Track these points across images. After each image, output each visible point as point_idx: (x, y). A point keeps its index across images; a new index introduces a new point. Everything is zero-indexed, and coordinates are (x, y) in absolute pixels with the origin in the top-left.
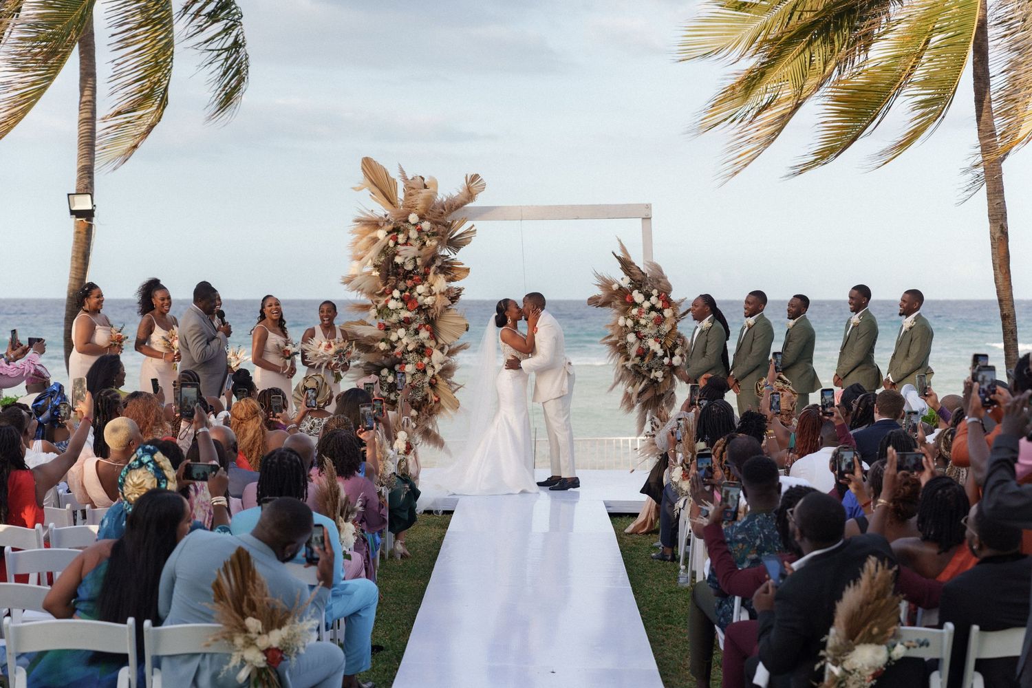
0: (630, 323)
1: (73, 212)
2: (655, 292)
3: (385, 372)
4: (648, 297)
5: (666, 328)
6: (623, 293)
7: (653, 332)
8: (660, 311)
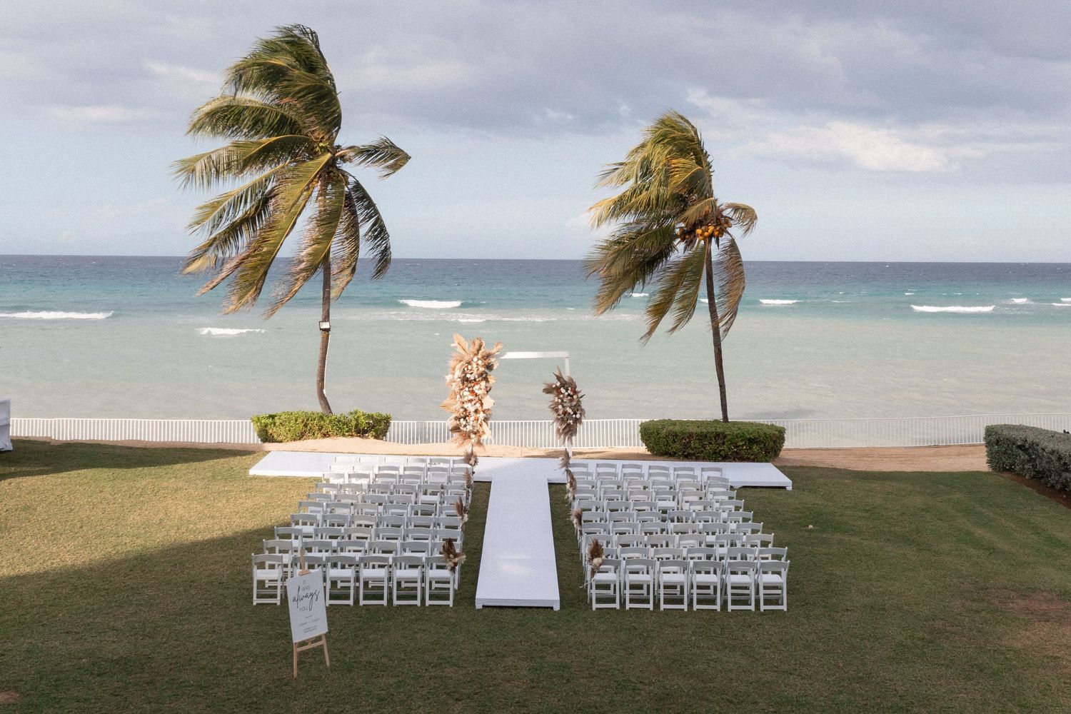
0: (560, 401)
1: (321, 329)
2: (570, 388)
3: (462, 420)
4: (567, 390)
5: (574, 403)
6: (557, 389)
7: (569, 404)
8: (572, 396)
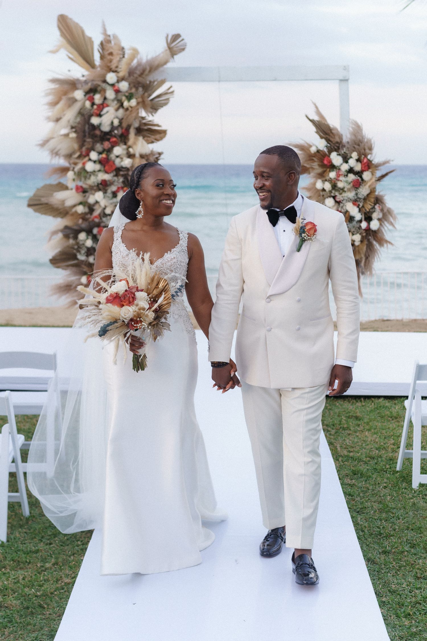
0: (328, 186)
2: (355, 155)
3: (82, 236)
4: (346, 160)
5: (364, 191)
6: (321, 156)
7: (351, 195)
8: (359, 174)
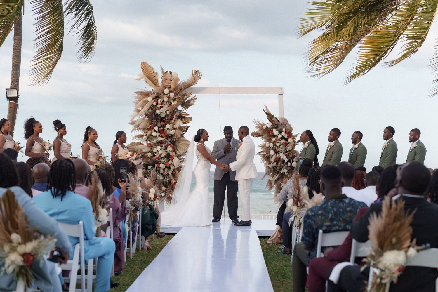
0: (271, 145)
1: (8, 98)
2: (284, 130)
3: (150, 167)
4: (280, 132)
5: (289, 148)
6: (268, 131)
7: (283, 150)
8: (287, 139)
